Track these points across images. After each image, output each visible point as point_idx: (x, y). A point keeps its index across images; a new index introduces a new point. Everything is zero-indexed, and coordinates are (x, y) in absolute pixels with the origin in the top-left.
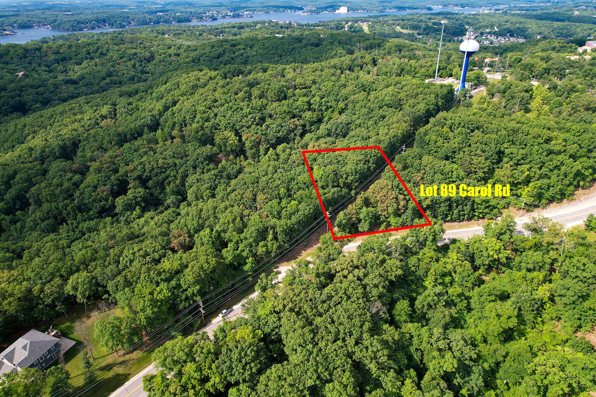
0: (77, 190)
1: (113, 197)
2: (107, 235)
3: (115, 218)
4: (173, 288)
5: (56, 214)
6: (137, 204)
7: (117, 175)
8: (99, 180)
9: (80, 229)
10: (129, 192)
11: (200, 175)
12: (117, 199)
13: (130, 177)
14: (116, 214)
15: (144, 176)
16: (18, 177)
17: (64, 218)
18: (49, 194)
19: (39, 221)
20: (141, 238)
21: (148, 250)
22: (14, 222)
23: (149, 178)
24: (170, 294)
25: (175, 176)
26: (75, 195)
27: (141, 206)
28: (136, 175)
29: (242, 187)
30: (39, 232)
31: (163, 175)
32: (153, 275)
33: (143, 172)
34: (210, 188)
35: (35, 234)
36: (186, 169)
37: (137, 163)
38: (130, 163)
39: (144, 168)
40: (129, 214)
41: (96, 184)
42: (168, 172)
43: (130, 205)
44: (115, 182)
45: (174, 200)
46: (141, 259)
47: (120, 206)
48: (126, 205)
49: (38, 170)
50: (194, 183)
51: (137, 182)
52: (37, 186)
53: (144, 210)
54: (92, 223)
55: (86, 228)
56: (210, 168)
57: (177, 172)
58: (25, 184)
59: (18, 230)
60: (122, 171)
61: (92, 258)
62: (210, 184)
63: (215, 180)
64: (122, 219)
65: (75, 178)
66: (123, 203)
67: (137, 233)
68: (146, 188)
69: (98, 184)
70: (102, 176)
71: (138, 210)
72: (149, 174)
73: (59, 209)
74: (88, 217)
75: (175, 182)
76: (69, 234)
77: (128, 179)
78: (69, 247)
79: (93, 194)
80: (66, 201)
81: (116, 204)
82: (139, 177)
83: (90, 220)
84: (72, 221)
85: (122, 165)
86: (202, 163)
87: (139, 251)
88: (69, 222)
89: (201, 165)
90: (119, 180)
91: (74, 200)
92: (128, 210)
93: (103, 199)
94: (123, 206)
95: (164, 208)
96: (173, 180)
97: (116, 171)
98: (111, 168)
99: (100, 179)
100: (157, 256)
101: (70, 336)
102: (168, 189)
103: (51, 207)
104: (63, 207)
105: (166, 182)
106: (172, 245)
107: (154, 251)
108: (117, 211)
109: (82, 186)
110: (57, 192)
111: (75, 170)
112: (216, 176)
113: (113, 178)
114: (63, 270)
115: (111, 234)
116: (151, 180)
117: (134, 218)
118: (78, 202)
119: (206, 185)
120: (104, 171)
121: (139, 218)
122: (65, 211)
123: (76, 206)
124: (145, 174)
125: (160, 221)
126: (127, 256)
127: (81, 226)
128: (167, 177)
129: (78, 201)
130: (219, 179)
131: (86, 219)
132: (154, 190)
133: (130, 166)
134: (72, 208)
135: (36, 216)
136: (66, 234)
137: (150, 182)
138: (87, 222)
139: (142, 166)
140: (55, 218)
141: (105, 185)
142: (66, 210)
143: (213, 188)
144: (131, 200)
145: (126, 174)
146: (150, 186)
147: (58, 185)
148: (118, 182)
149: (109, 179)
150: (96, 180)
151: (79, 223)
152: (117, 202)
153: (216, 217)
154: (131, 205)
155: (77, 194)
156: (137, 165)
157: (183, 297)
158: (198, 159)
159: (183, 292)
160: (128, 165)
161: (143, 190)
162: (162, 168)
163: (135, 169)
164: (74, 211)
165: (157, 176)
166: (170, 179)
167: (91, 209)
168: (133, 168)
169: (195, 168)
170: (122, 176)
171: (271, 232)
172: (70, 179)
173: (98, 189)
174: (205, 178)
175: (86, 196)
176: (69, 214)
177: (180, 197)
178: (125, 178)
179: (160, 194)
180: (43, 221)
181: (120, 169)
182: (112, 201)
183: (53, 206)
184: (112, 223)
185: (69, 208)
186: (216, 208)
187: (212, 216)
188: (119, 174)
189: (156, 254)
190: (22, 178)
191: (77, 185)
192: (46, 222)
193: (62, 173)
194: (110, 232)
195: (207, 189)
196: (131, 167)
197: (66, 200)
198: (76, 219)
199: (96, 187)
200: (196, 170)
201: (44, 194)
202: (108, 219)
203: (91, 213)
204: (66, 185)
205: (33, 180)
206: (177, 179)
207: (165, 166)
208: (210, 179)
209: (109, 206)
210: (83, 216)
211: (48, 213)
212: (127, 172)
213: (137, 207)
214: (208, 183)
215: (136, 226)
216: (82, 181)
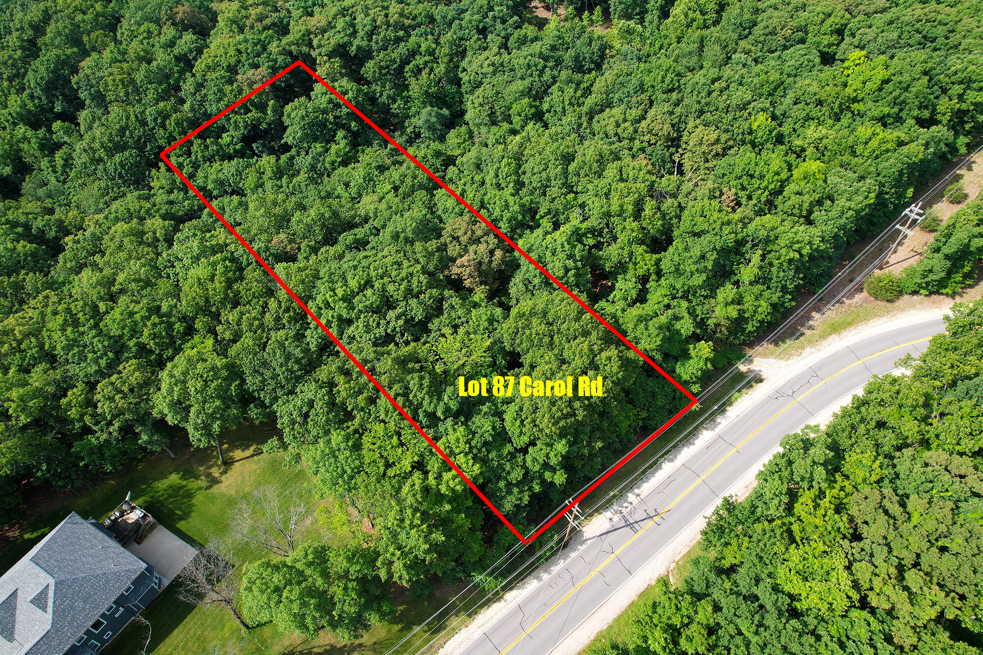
0: (188, 75)
1: (277, 98)
2: (268, 214)
3: (284, 158)
4: (485, 444)
5: (140, 138)
6: (339, 124)
7: (285, 41)
8: (240, 52)
9: (200, 181)
10: (318, 88)
11: (499, 53)
12: (288, 108)
13: (320, 46)
14: (286, 148)
15: (354, 48)
16: (51, 30)
17: (161, 148)
18: (122, 80)
19: (102, 153)
20: (360, 232)
21: (391, 288)
22: (50, 147)
23: (366, 55)
24: (477, 468)
25: (432, 53)
26: (184, 87)
27: (348, 129)
28: (333, 42)
29: (634, 100)
30: (103, 184)
31: (403, 48)
32: (420, 395)
33: (350, 35)
34: (527, 92)
35: (94, 188)
36: (460, 34)
37: (334, 10)
38: (317, 9)
39: (353, 26)
40: (319, 150)
41: (233, 61)
42: (413, 39)
43: (323, 125)
44: (280, 59)
45: (434, 120)
46: (373, 319)
47: (296, 127)
48: (311, 125)
49: (98, 15)
50: (485, 75)
51: (337, 62)
52: (94, 55)
53: (357, 141)
54: (229, 168)
55: (215, 181)
56: (525, 36)
57: (437, 42)
58: (69, 52)
59: (59, 169)
60: (296, 30)
61: (227, 295)
62: (528, 81)
63: (542, 72)
64: (303, 161)
65: (183, 41)
66: (303, 118)
67: (345, 214)
68: (359, 80)
69: (239, 61)
70: (246, 41)
71: (341, 143)
72: (364, 43)
73: (146, 124)
74: (218, 151)
75: (432, 70)
76: (172, 197)
77: (314, 54)
78: (170, 242)
79: (228, 88)
80: (162, 105)
81: (286, 121)
82: (340, 51)
83: (223, 159)
84: (181, 160)
85: (296, 13)
86: (504, 22)
87: (362, 288)
88: (173, 160)
89: (499, 26)
90: (290, 53)
91: (182, 101)
92: (315, 140)
93: (253, 104)
94: (303, 128)
95: (405, 138)
96: (426, 63)
97: (283, 29)
98: (268, 22)
99: (242, 47)
100: (417, 312)
101: (181, 525)
102: (415, 88)
103: (128, 118)
104: (155, 120)
105: (407, 69)
106: (455, 270)
107: (409, 293)
108: (288, 138)
109: (199, 66)
110: (139, 77)
111: (182, 20)
112: (546, 59)
113: (273, 47)
114: (146, 332)
115: (278, 210)
116: (372, 58)
117: (333, 163)
118: (192, 109)
119: (519, 85)
120: (252, 27)
121: (345, 163)
122: (162, 131)
123: (188, 119)
124: (356, 42)
125: (409, 181)
126: (328, 305)
127: (200, 174)
128: (413, 53)
129: (192, 105)
130: (552, 69)
131: (213, 156)
132: (379, 89)
133: (317, 16)
134: (178, 123)
135: (94, 139)
136: (165, 198)
137: (370, 64)
138: (217, 165)
139: (348, 18)
140: (140, 146)
141: (256, 66)
142: (165, 129)
143: (538, 94)
144: (325, 112)
145: (307, 39)
146: (369, 76)
147: (140, 59)
148: (289, 59)
149: (264, 49)
150: (232, 52)
151: (196, 166)
152: (289, 116)
153: (570, 189)
154: (325, 126)
155: (188, 86)
156: (335, 17)
157: (516, 475)
158: (491, 9)
159: (512, 456)
160: (311, 15)
161: (354, 85)
162: (399, 26)
163: (330, 26)
164: (184, 132)
165: (386, 49)
166: (419, 60)
167: (224, 129)
168: (323, 23)
169: (483, 32)
170: (298, 45)
171: (756, 258)
172: (172, 44)
173: (239, 77)
174: (515, 62)
175: (210, 91)
176: (171, 138)
177: (445, 112)
178: (305, 49)
179: (395, 101)
180: (111, 153)
181: (292, 23)
182: (274, 111)
183: (132, 117)
184: (279, 174)
185: (171, 123)
186: (568, 158)
187: (556, 184)
188: (290, 38)
189: (413, 302)
190: (59, 34)
191: (186, 62)
192: (117, 158)
193: (153, 27)
194: (275, 203)
195: (523, 94)
196: (319, 19)
197: (163, 99)
198: (189, 154)
199: (233, 70)
200: (485, 38)
201: (110, 80)
202: (267, 162)
203: (226, 138)
204: (162, 58)
205: (85, 39)
206: (436, 60)
207: (407, 22)
208: (529, 66)
209: (269, 124)
210: (207, 147)
211: (122, 131)
212: (309, 33)
213: (340, 134)
214: (522, 78)
215: (340, 190)
216: (200, 51)
